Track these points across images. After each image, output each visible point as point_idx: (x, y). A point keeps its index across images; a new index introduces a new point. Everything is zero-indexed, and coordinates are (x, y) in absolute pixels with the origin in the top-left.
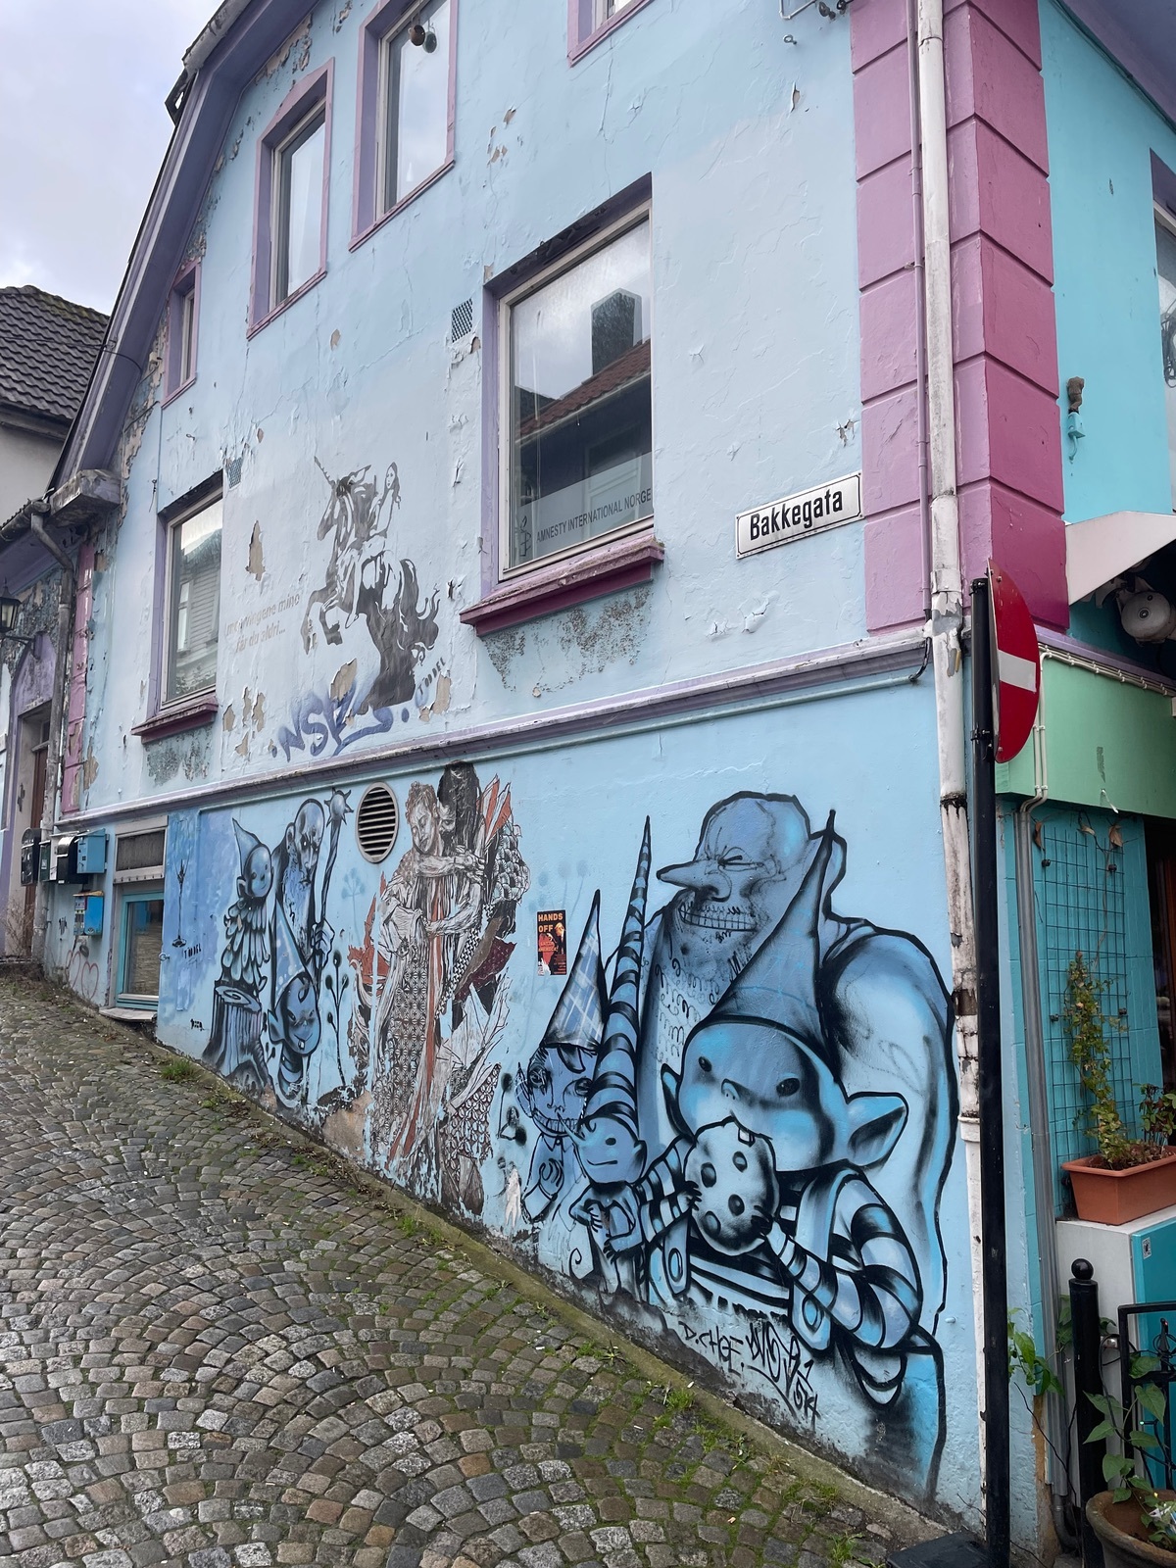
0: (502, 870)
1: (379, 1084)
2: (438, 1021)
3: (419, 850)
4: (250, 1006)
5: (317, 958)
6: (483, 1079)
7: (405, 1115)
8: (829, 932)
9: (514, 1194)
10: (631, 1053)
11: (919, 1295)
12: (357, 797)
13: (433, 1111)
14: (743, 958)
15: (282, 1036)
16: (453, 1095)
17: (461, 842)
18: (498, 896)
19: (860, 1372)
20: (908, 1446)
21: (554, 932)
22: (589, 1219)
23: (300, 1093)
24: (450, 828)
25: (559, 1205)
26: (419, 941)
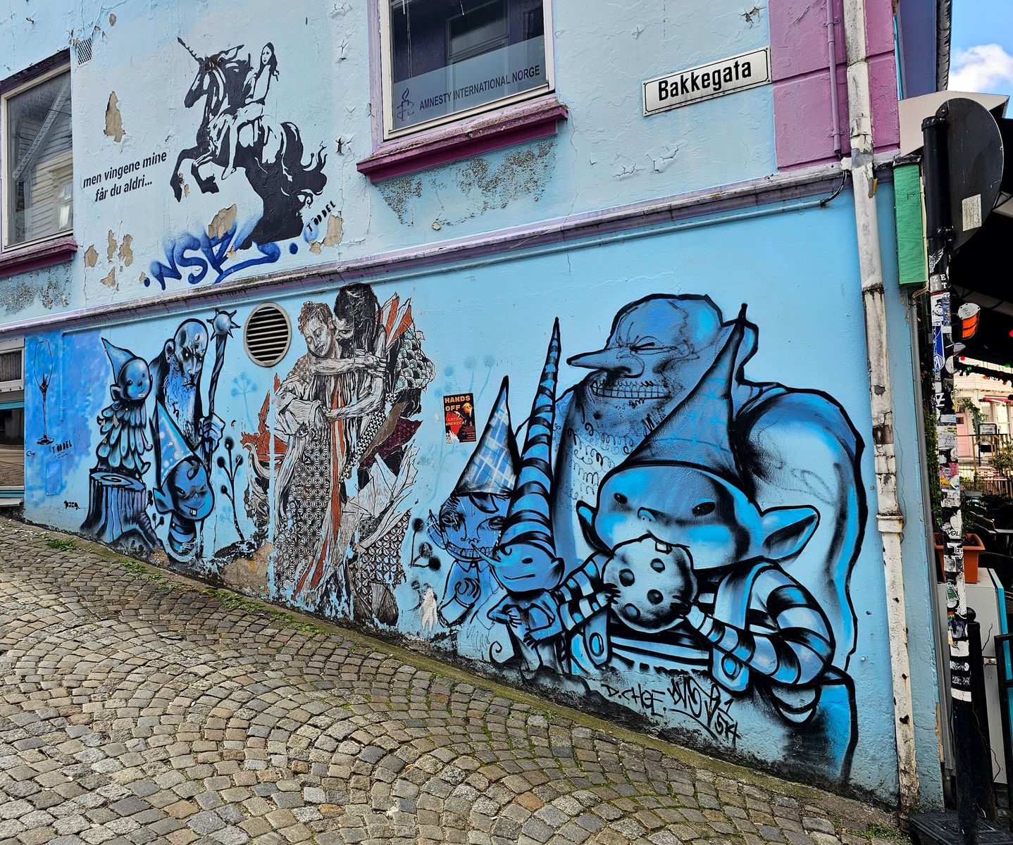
0: (404, 365)
1: (282, 537)
2: (343, 485)
3: (314, 354)
4: (131, 486)
5: (207, 445)
6: (393, 524)
7: (311, 558)
8: (741, 395)
9: (430, 607)
10: (545, 494)
11: (832, 644)
12: (243, 316)
13: (341, 552)
14: (656, 418)
15: (170, 506)
16: (362, 539)
17: (360, 347)
18: (401, 385)
19: (778, 703)
20: (824, 749)
21: (461, 410)
22: (508, 619)
23: (194, 550)
24: (348, 336)
25: (477, 612)
26: (319, 425)
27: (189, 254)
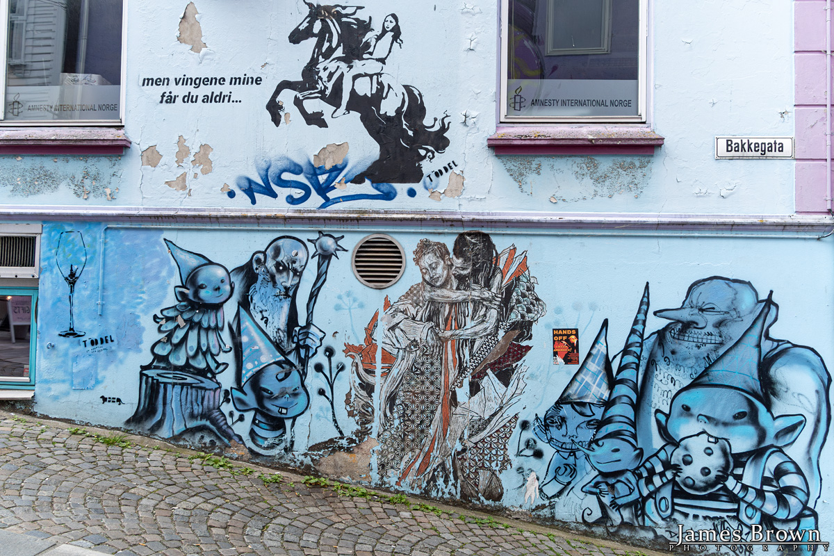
1: (387, 433)
3: (428, 283)
6: (502, 424)
7: (417, 451)
8: (767, 346)
9: (532, 487)
10: (632, 404)
11: (808, 494)
12: (352, 242)
13: (450, 446)
14: (713, 357)
15: (253, 405)
16: (471, 436)
17: (476, 282)
18: (514, 317)
21: (567, 341)
22: (598, 491)
23: (283, 445)
24: (465, 272)
25: (573, 487)
26: (431, 342)
27: (286, 176)
